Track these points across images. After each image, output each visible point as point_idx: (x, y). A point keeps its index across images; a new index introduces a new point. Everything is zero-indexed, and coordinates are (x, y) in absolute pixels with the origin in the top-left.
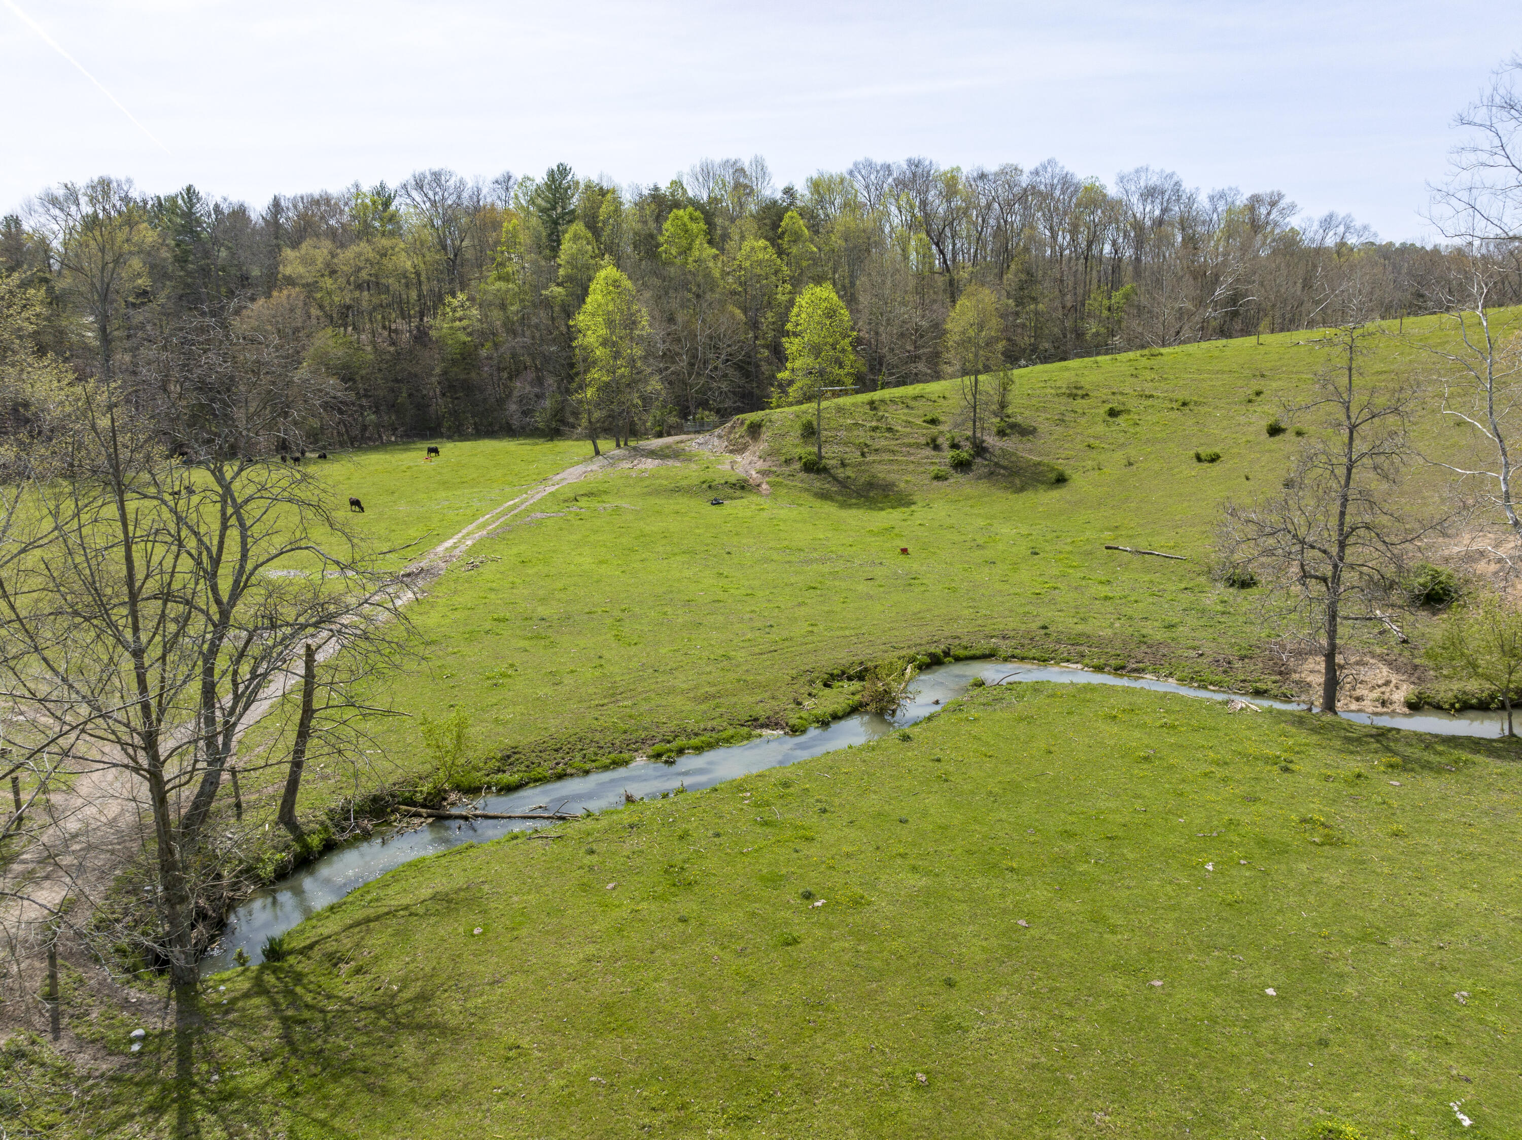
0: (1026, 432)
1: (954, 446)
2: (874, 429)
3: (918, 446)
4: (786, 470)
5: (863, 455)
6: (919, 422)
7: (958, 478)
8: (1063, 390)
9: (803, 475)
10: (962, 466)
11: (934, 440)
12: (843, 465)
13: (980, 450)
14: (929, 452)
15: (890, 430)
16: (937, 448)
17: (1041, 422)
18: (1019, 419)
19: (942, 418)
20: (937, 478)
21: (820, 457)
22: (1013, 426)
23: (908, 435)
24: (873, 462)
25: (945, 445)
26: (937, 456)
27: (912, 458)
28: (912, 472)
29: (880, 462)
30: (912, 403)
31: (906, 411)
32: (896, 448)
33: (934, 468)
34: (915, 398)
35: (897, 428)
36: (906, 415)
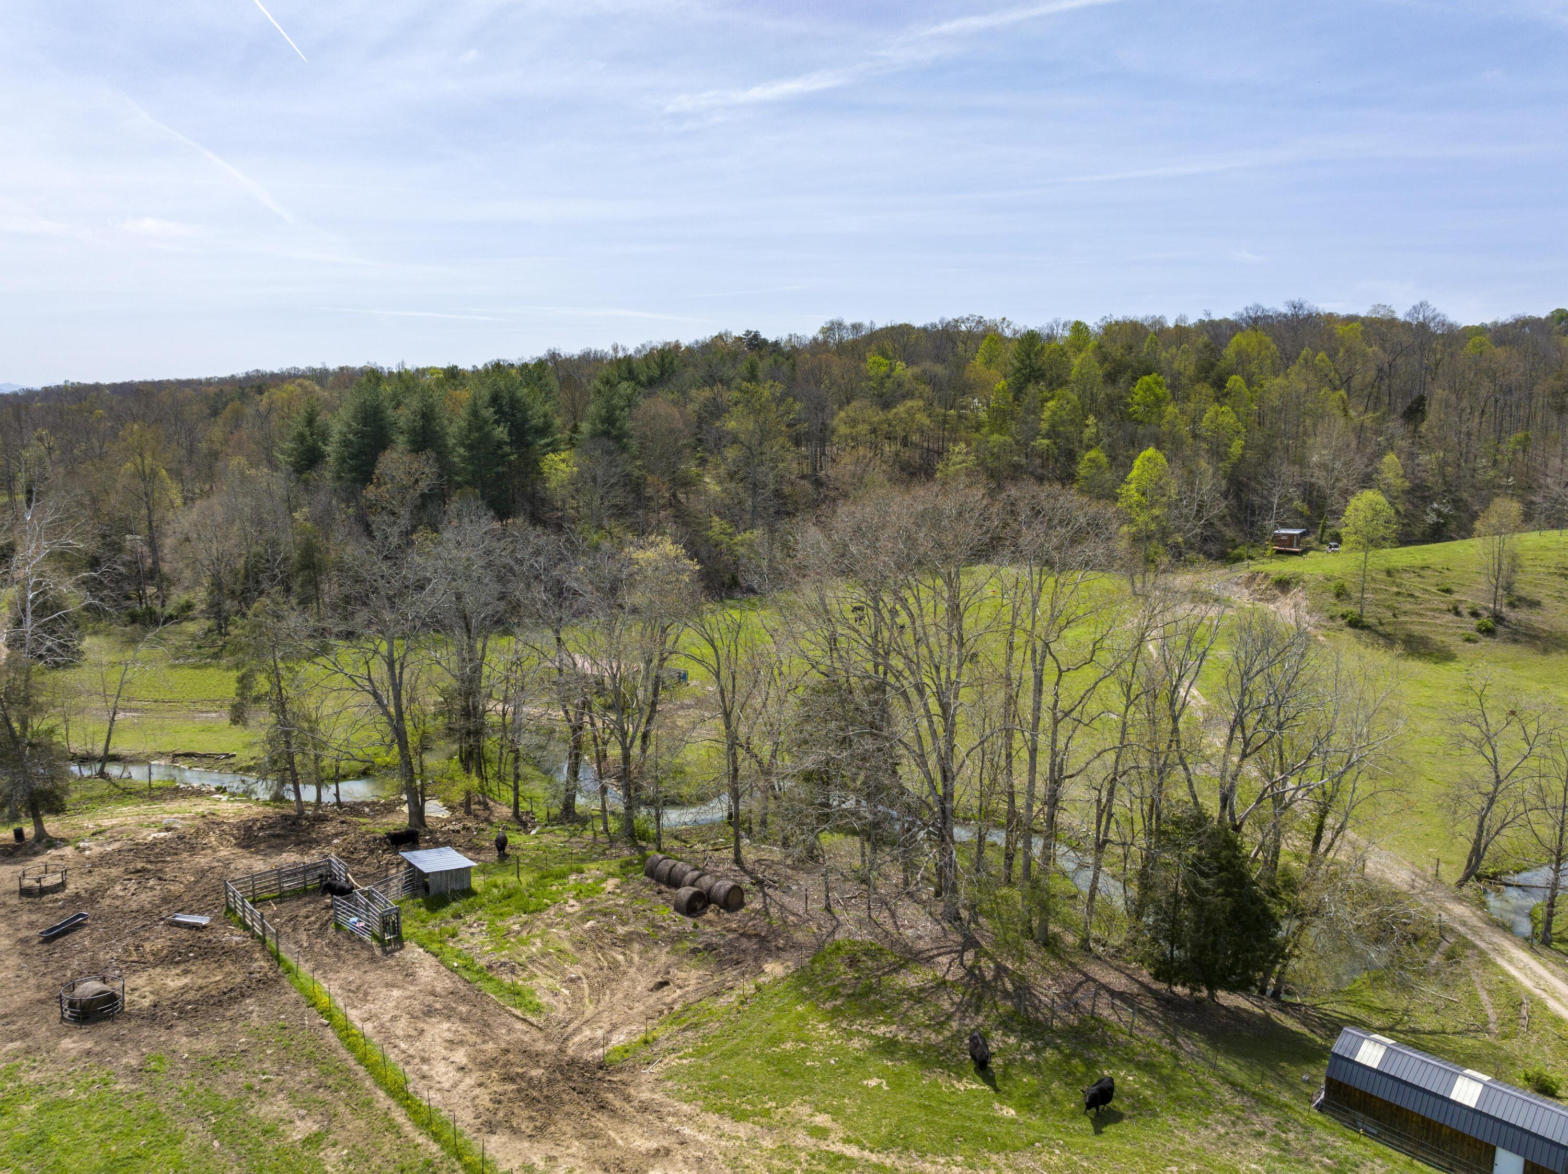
0: (1534, 604)
1: (1475, 614)
2: (1398, 594)
3: (1441, 611)
4: (1330, 624)
5: (1394, 615)
6: (1434, 589)
7: (1485, 641)
8: (1552, 570)
9: (1348, 630)
10: (1489, 632)
11: (1455, 608)
12: (1381, 624)
13: (1498, 618)
14: (1450, 617)
15: (1411, 596)
16: (1458, 613)
17: (1541, 595)
18: (1522, 594)
19: (1454, 588)
20: (1468, 640)
21: (1361, 616)
22: (1520, 599)
23: (1428, 601)
24: (1406, 623)
25: (1465, 612)
26: (1462, 622)
27: (1438, 621)
28: (1444, 634)
29: (1412, 623)
30: (1422, 573)
31: (1419, 579)
32: (1422, 612)
33: (1461, 631)
34: (1423, 568)
35: (1417, 594)
36: (1420, 583)
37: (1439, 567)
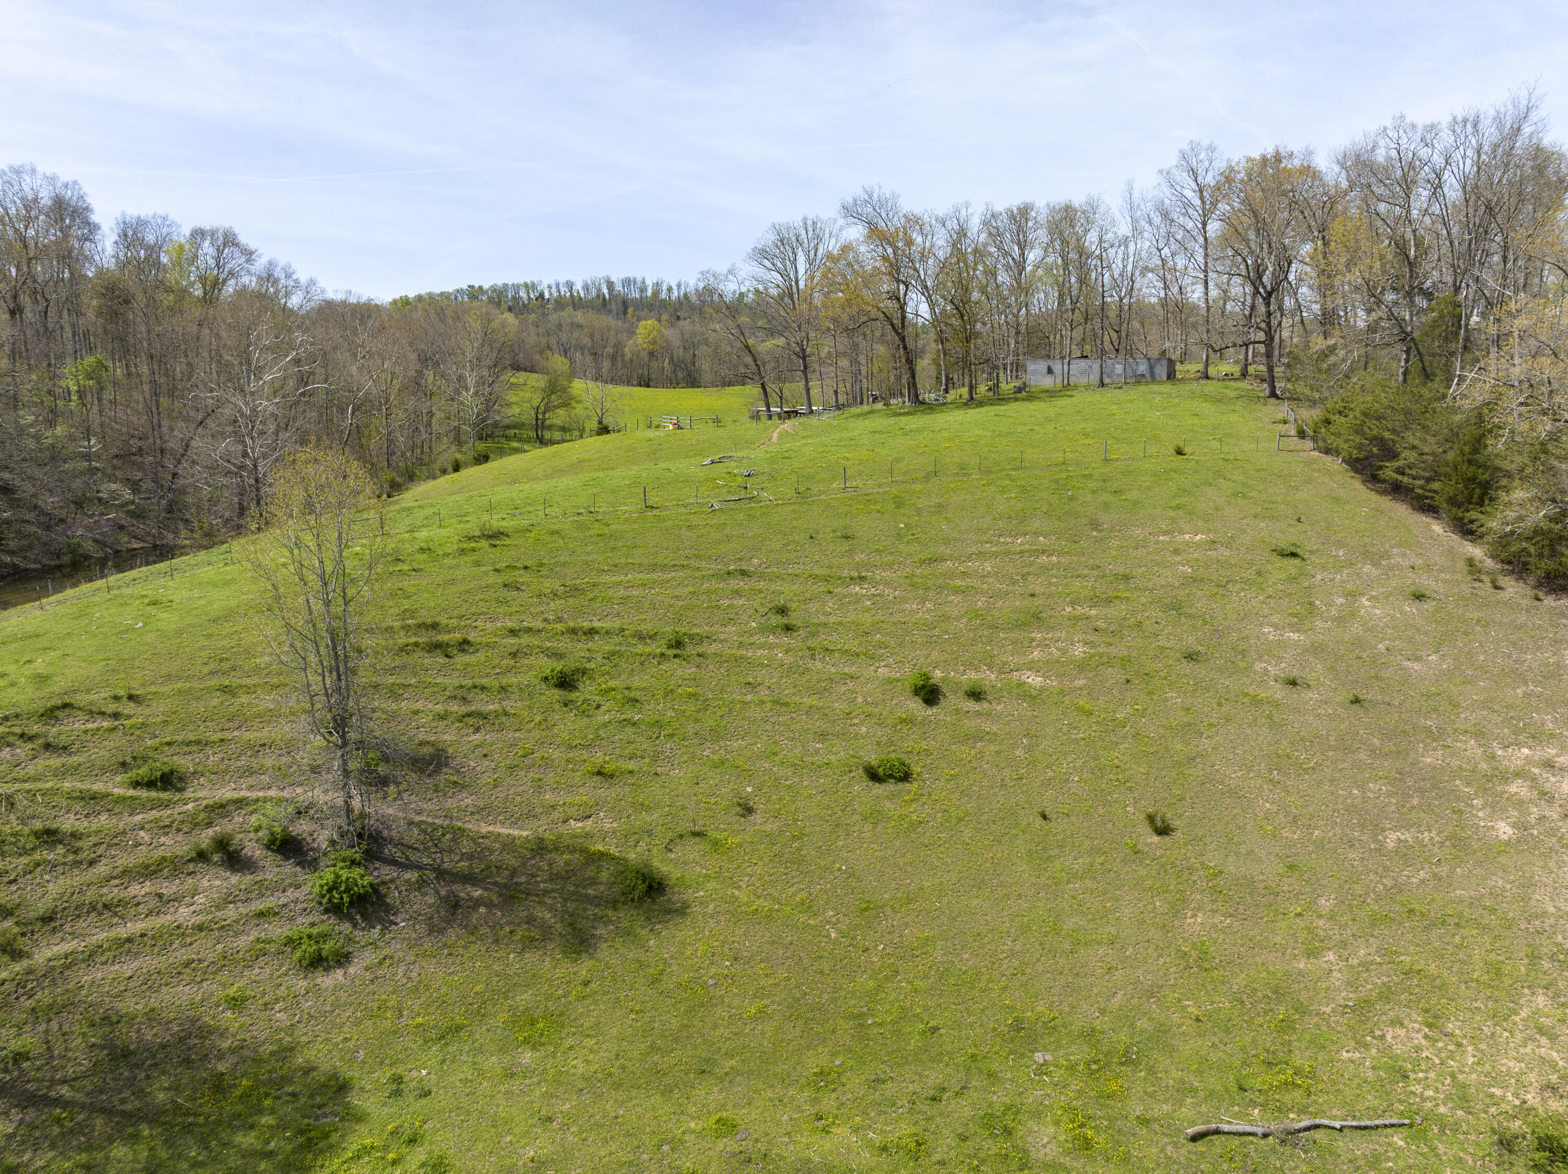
1: (290, 847)
3: (175, 868)
6: (117, 787)
7: (371, 946)
8: (402, 640)
10: (365, 906)
11: (219, 840)
13: (367, 841)
14: (217, 881)
16: (235, 859)
19: (184, 763)
20: (317, 962)
23: (116, 840)
24: (70, 962)
25: (253, 849)
26: (262, 889)
27: (183, 914)
28: (226, 960)
29: (91, 956)
30: (53, 732)
31: (55, 761)
32: (112, 893)
33: (279, 930)
34: (50, 714)
35: (68, 823)
36: (62, 773)
37: (99, 697)
